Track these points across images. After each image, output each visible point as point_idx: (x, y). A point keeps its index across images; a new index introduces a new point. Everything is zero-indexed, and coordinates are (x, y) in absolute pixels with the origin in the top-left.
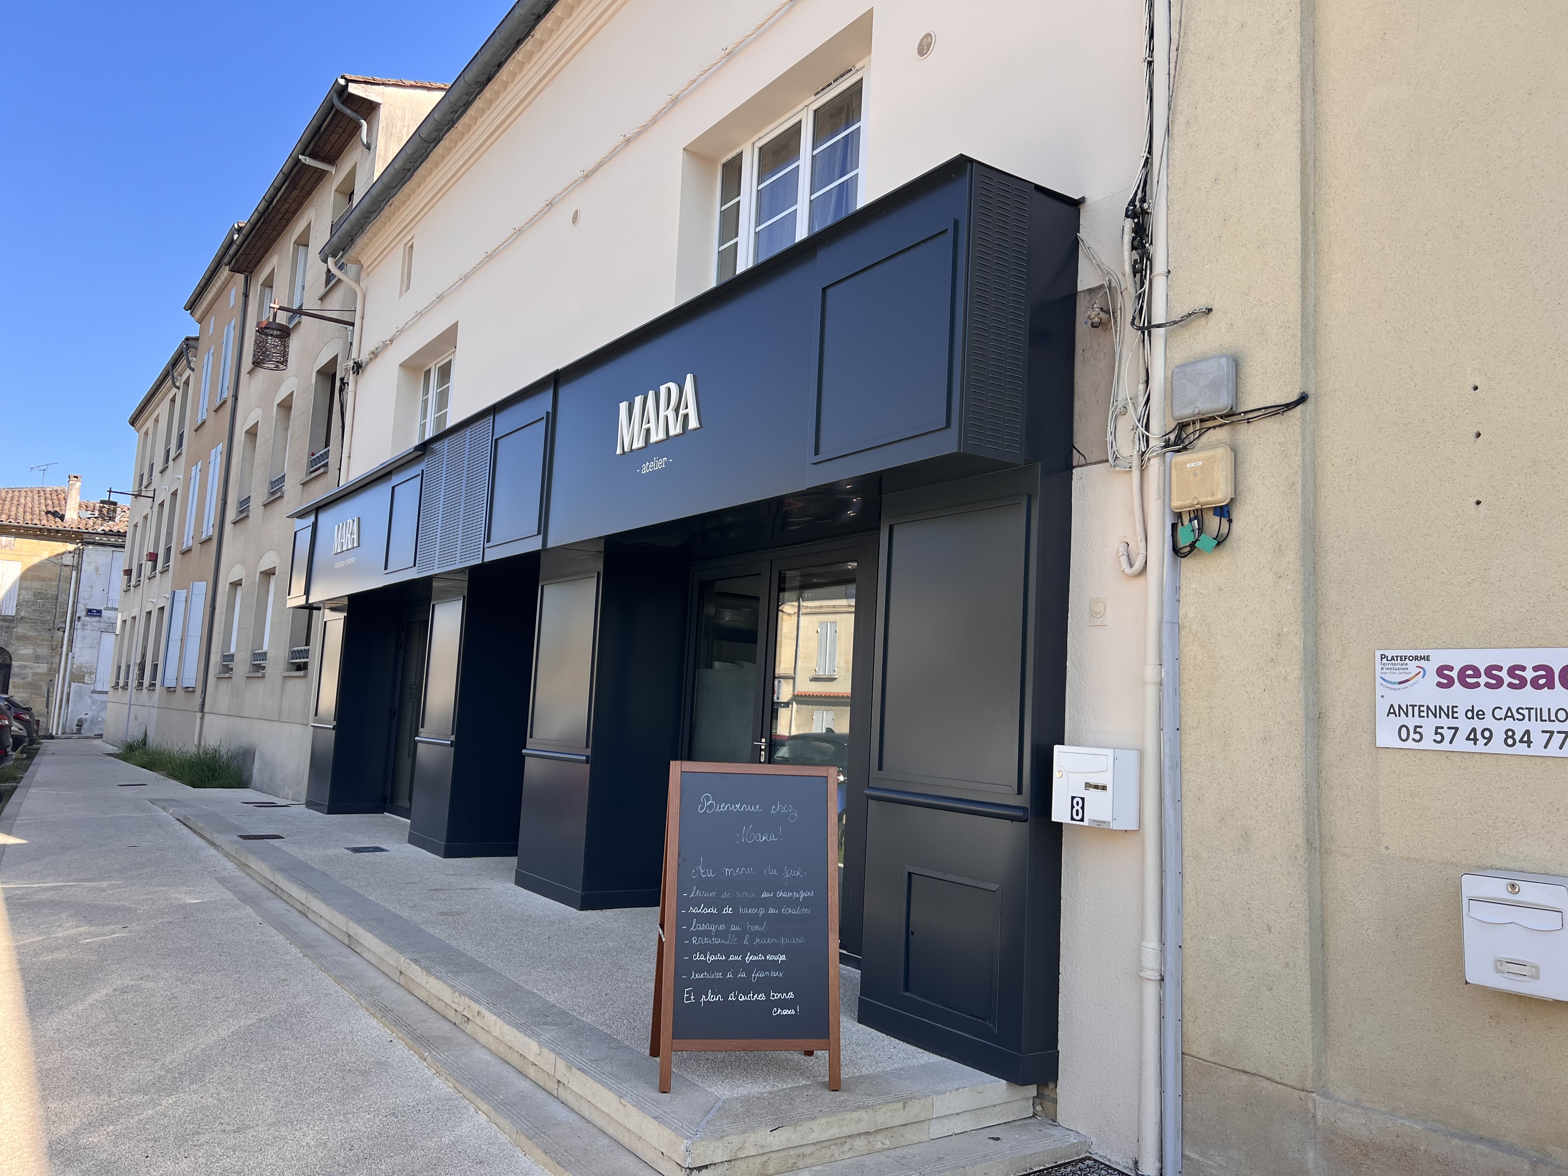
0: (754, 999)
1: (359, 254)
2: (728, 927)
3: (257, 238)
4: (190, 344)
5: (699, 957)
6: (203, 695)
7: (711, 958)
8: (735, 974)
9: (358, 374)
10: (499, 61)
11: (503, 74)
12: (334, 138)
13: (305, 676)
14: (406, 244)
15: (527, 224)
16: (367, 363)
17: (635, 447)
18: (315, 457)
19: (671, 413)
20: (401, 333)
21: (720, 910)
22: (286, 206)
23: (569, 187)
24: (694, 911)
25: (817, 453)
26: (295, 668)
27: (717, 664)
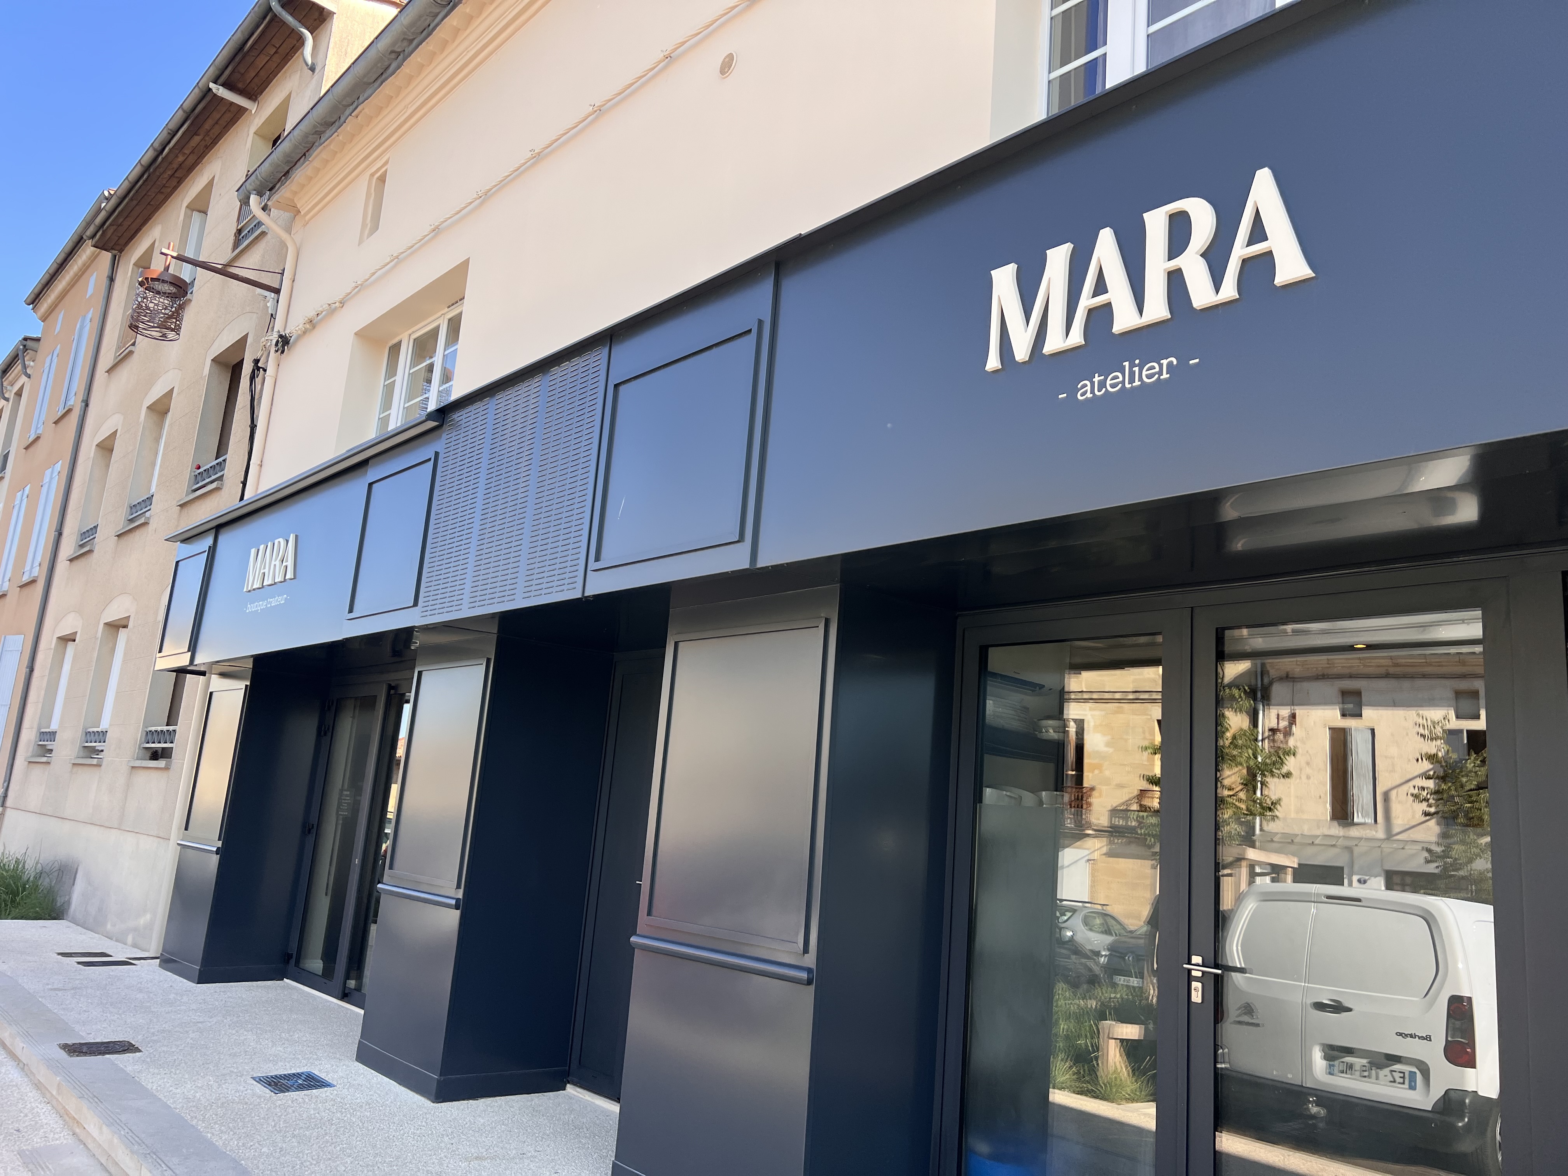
4: (28, 344)
6: (6, 784)
9: (283, 352)
12: (262, 60)
14: (372, 175)
15: (620, 94)
16: (299, 337)
17: (1050, 348)
18: (201, 470)
19: (1192, 264)
22: (181, 158)
23: (713, 22)
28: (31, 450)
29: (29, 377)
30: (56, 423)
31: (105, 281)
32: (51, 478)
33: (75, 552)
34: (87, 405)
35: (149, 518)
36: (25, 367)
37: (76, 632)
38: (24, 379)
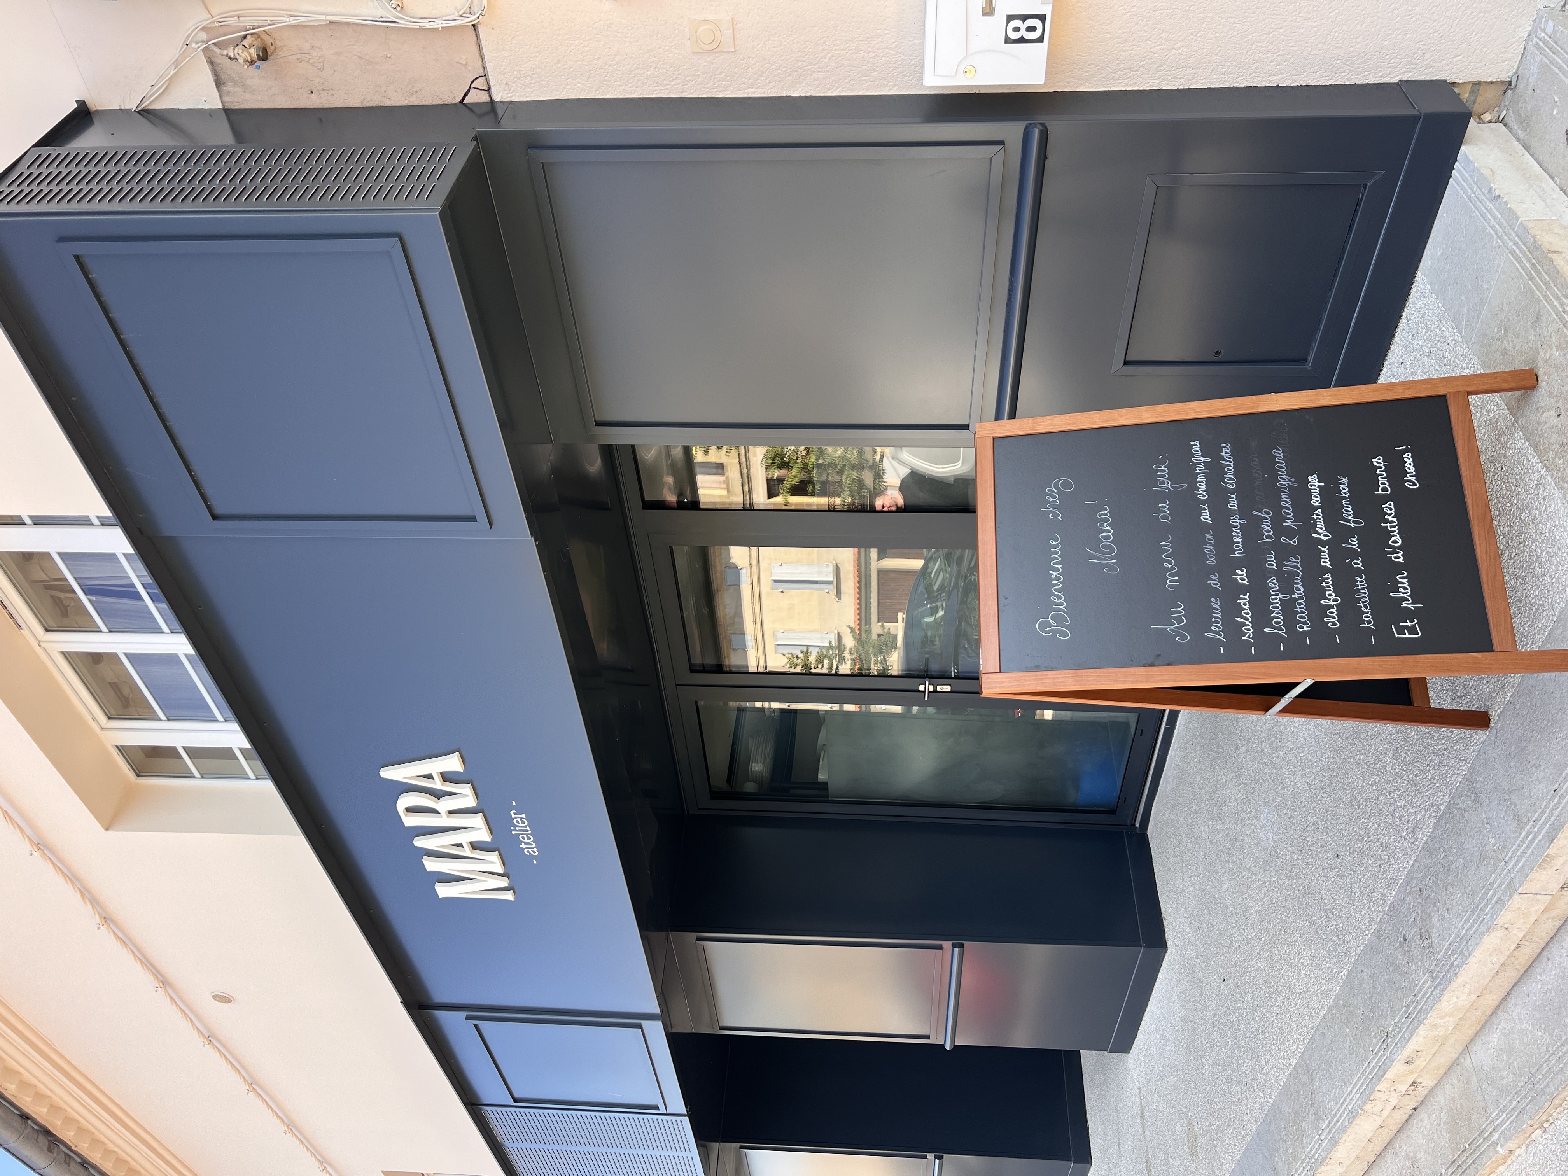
0: (1394, 519)
2: (1273, 573)
5: (1333, 619)
7: (1332, 598)
8: (1354, 555)
10: (19, 1119)
15: (239, 1072)
17: (500, 869)
19: (444, 805)
21: (1243, 589)
23: (181, 1009)
24: (1250, 633)
25: (473, 519)
27: (822, 777)
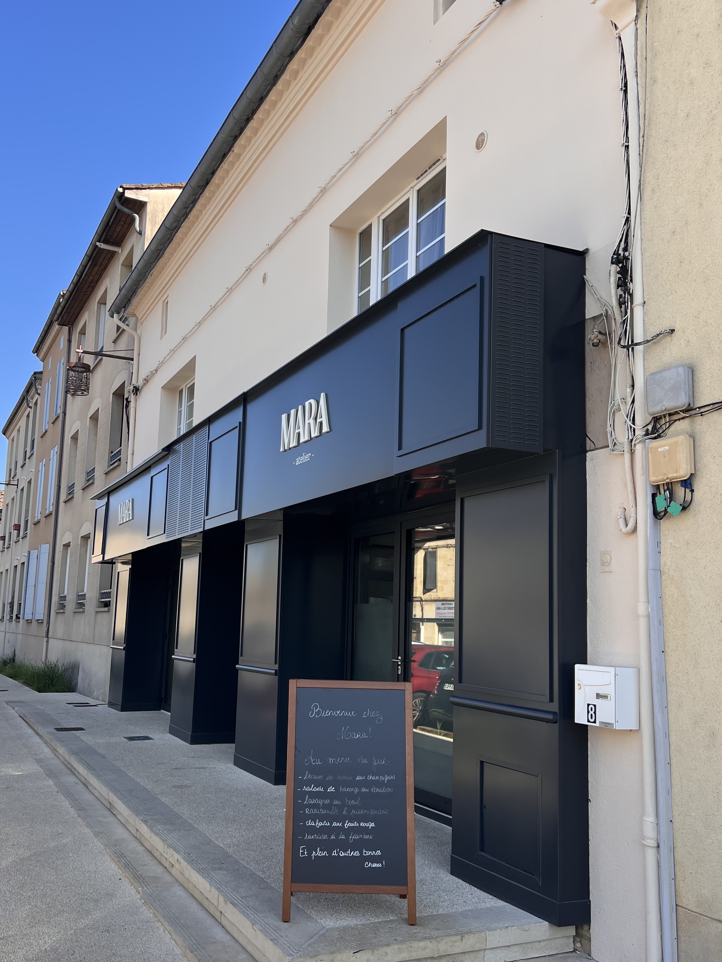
0: (351, 855)
1: (134, 310)
2: (332, 801)
3: (74, 301)
4: (37, 376)
5: (310, 823)
6: (48, 626)
7: (319, 824)
8: (337, 836)
9: (137, 395)
10: (212, 170)
11: (216, 179)
12: (118, 229)
13: (109, 611)
14: (164, 301)
15: (235, 284)
16: (142, 387)
17: (291, 445)
18: (113, 454)
19: (312, 421)
20: (162, 365)
21: (326, 789)
22: (91, 278)
23: (260, 256)
24: (307, 789)
25: (400, 448)
26: (103, 605)
28: (44, 437)
29: (39, 395)
30: (53, 423)
31: (66, 343)
32: (54, 456)
33: (67, 498)
34: (65, 414)
35: (94, 480)
36: (36, 390)
37: (70, 542)
38: (37, 396)
